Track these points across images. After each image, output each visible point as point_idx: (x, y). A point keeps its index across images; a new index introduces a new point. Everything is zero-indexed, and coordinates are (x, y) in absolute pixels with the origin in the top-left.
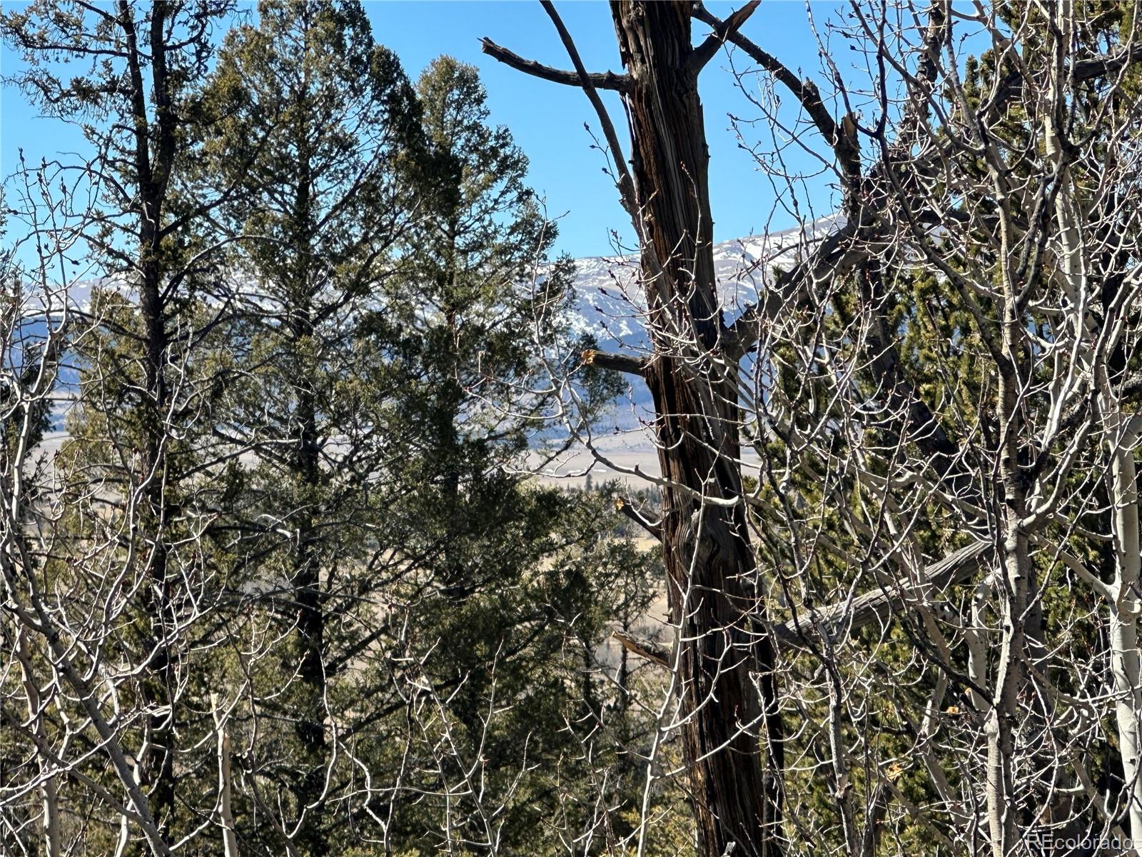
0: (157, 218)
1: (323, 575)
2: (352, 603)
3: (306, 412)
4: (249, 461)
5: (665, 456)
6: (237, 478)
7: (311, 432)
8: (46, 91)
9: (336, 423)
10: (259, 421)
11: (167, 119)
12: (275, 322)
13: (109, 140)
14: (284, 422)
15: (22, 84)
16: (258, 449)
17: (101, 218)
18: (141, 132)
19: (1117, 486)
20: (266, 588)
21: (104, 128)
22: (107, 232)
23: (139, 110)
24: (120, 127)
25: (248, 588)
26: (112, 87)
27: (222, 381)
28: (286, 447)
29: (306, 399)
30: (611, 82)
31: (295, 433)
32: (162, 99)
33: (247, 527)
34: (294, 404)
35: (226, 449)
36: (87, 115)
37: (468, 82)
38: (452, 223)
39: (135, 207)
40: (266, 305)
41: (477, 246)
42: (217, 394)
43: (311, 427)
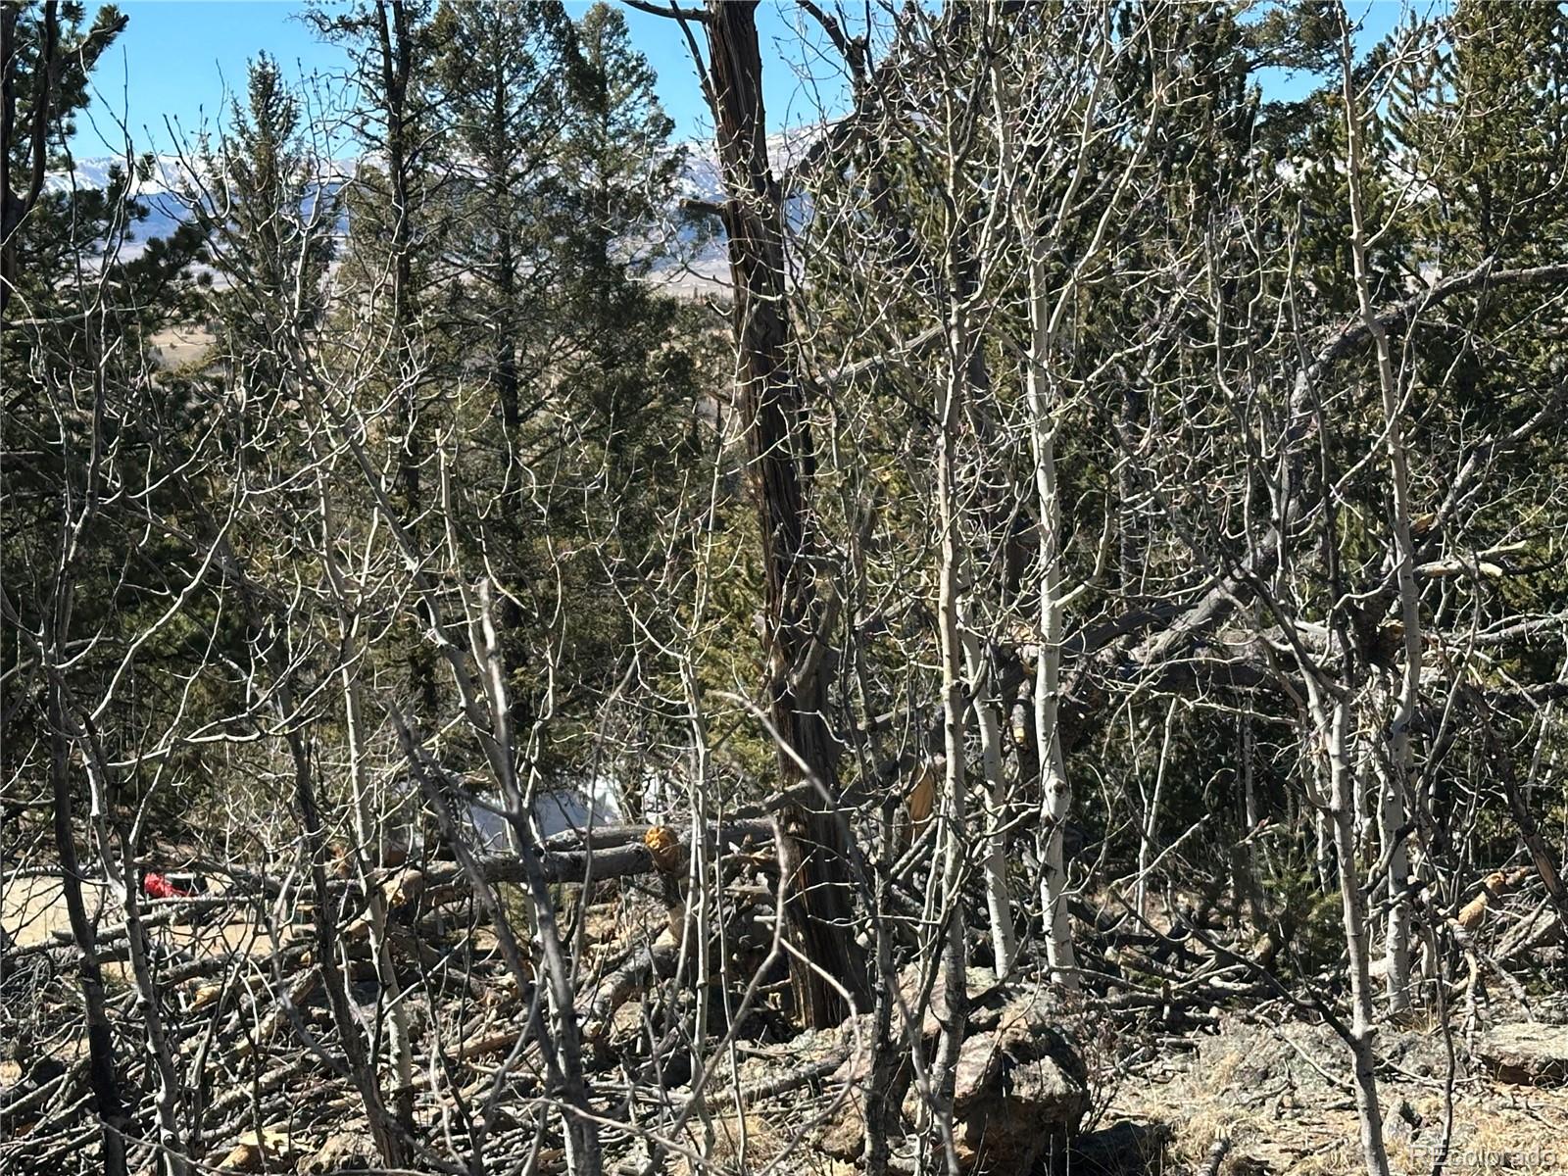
0: (400, 113)
1: (518, 353)
2: (537, 373)
3: (504, 245)
4: (466, 278)
5: (735, 269)
6: (458, 289)
7: (508, 258)
8: (321, 24)
9: (524, 253)
10: (472, 251)
11: (405, 44)
12: (482, 185)
13: (365, 59)
14: (489, 252)
15: (304, 20)
16: (472, 270)
17: (360, 112)
18: (387, 53)
19: (1032, 285)
20: (480, 363)
21: (361, 51)
22: (365, 122)
23: (385, 38)
24: (372, 50)
25: (467, 363)
26: (366, 22)
27: (446, 225)
28: (490, 269)
29: (504, 238)
30: (696, 15)
31: (497, 259)
32: (401, 30)
33: (466, 322)
34: (496, 238)
35: (451, 271)
36: (349, 41)
37: (617, 20)
38: (605, 117)
39: (384, 105)
40: (476, 173)
41: (622, 133)
42: (443, 233)
43: (508, 255)
